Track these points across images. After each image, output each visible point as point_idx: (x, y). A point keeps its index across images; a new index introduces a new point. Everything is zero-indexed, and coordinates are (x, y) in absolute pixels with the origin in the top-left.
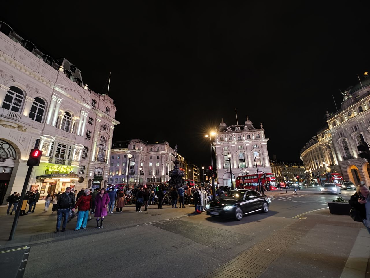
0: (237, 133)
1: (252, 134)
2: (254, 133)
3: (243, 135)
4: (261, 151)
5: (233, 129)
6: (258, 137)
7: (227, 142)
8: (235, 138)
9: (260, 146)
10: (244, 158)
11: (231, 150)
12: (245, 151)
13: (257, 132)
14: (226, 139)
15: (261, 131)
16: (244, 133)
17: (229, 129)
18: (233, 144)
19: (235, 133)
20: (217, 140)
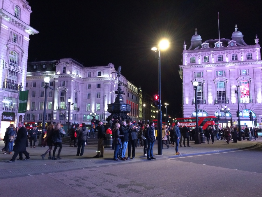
0: (217, 52)
1: (240, 53)
2: (244, 52)
3: (226, 54)
4: (252, 80)
5: (212, 45)
6: (250, 57)
7: (200, 65)
8: (213, 59)
9: (251, 71)
10: (225, 90)
11: (205, 77)
12: (227, 80)
13: (249, 50)
14: (200, 60)
15: (255, 49)
16: (228, 51)
17: (205, 45)
18: (210, 68)
19: (214, 52)
20: (186, 61)
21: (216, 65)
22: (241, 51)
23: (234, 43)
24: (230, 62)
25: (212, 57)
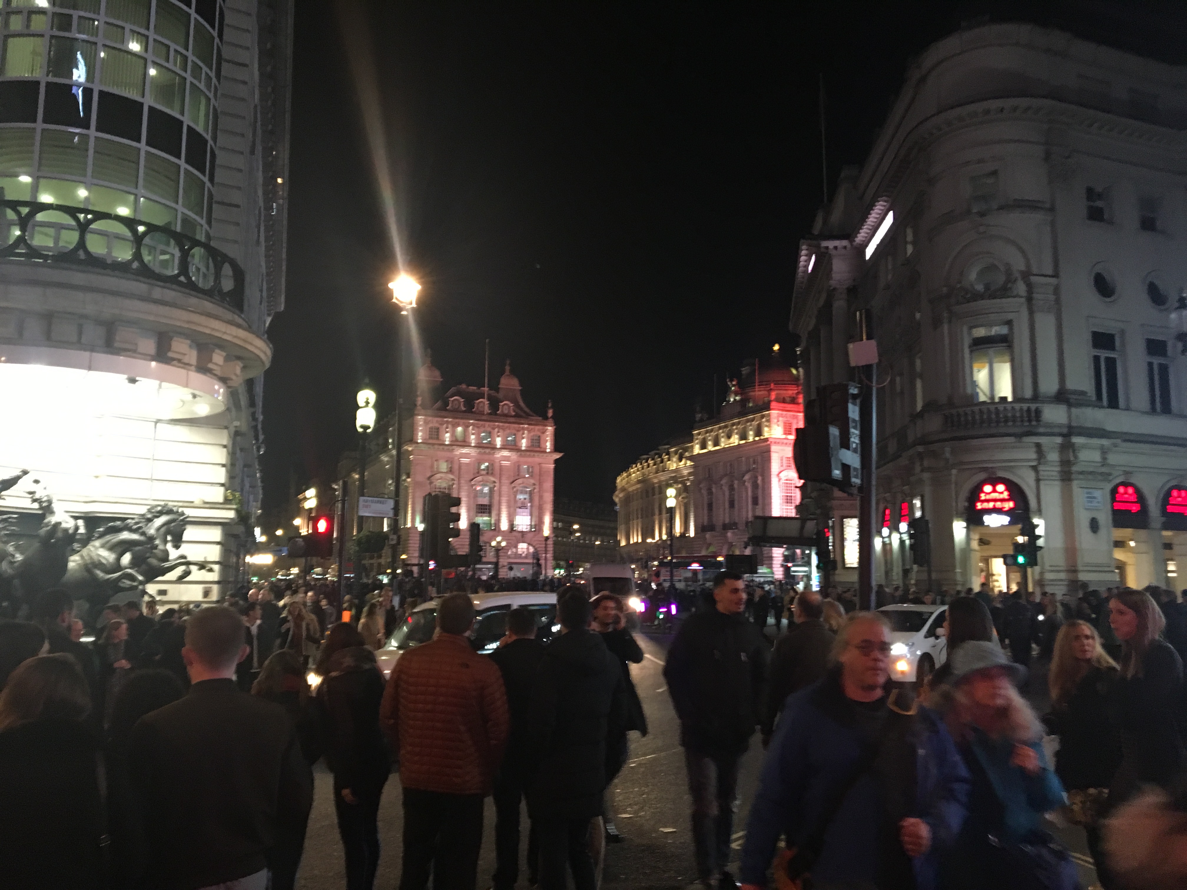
0: (481, 422)
1: (522, 432)
2: (528, 431)
3: (496, 430)
5: (469, 404)
7: (448, 447)
8: (473, 437)
9: (537, 470)
11: (457, 473)
12: (495, 482)
13: (537, 428)
14: (448, 435)
15: (546, 428)
16: (501, 424)
17: (456, 402)
18: (466, 456)
19: (476, 422)
20: (420, 434)
21: (478, 450)
22: (523, 429)
23: (509, 407)
24: (503, 448)
25: (471, 434)
